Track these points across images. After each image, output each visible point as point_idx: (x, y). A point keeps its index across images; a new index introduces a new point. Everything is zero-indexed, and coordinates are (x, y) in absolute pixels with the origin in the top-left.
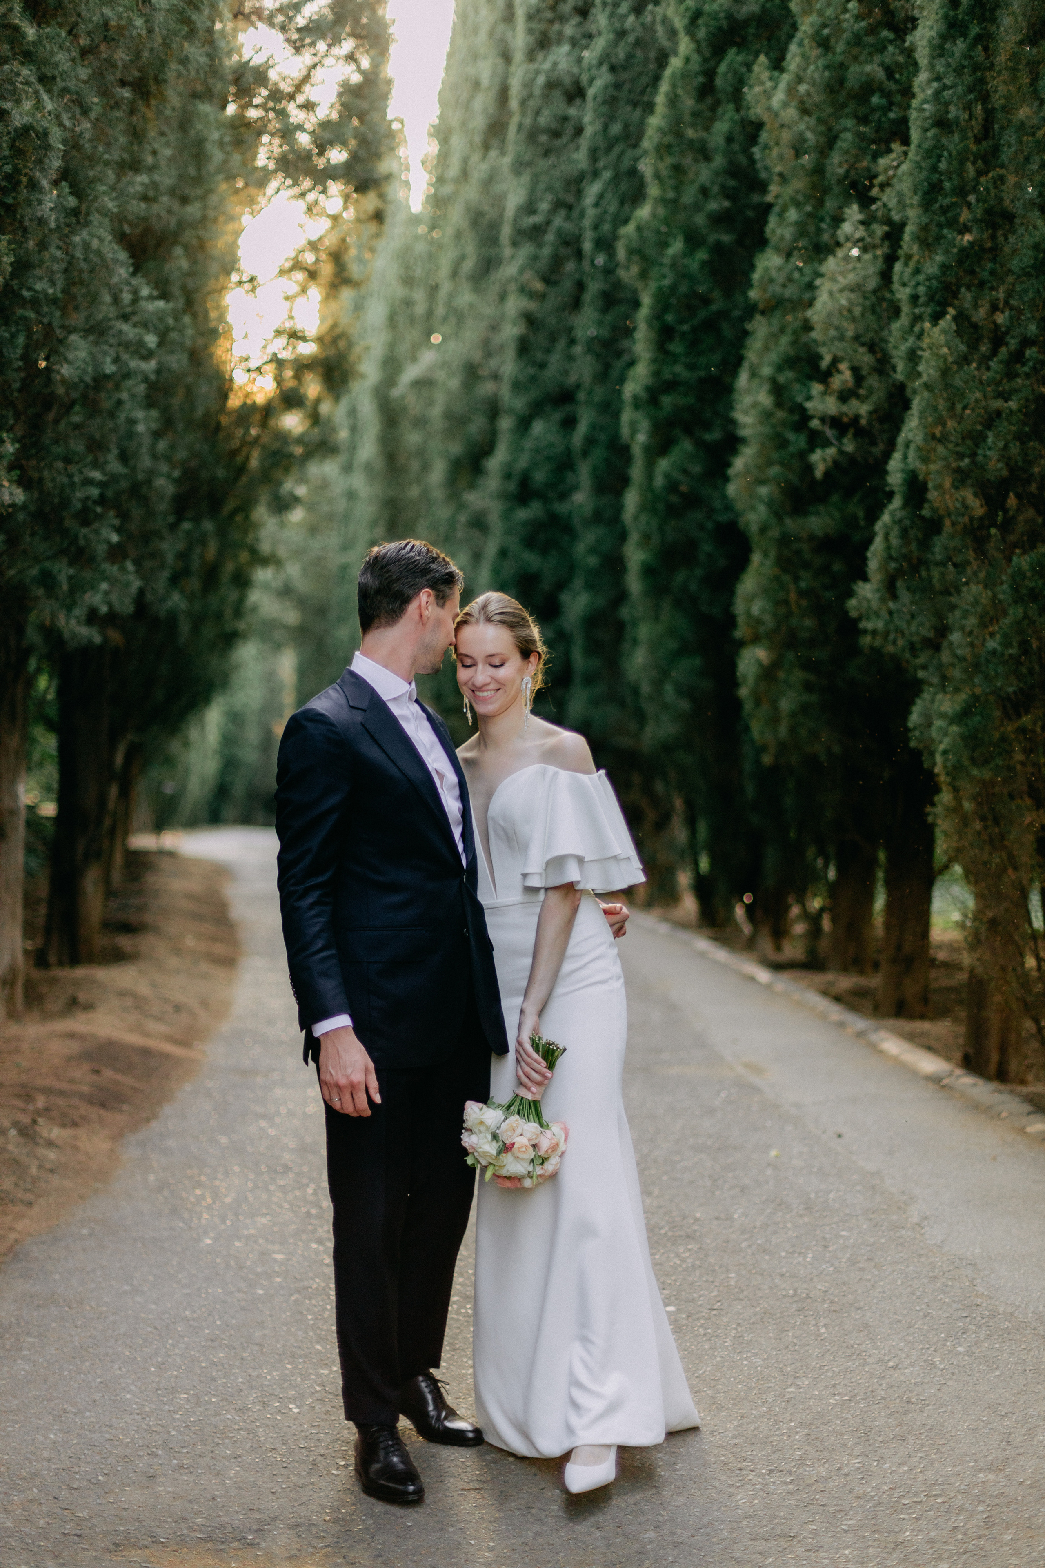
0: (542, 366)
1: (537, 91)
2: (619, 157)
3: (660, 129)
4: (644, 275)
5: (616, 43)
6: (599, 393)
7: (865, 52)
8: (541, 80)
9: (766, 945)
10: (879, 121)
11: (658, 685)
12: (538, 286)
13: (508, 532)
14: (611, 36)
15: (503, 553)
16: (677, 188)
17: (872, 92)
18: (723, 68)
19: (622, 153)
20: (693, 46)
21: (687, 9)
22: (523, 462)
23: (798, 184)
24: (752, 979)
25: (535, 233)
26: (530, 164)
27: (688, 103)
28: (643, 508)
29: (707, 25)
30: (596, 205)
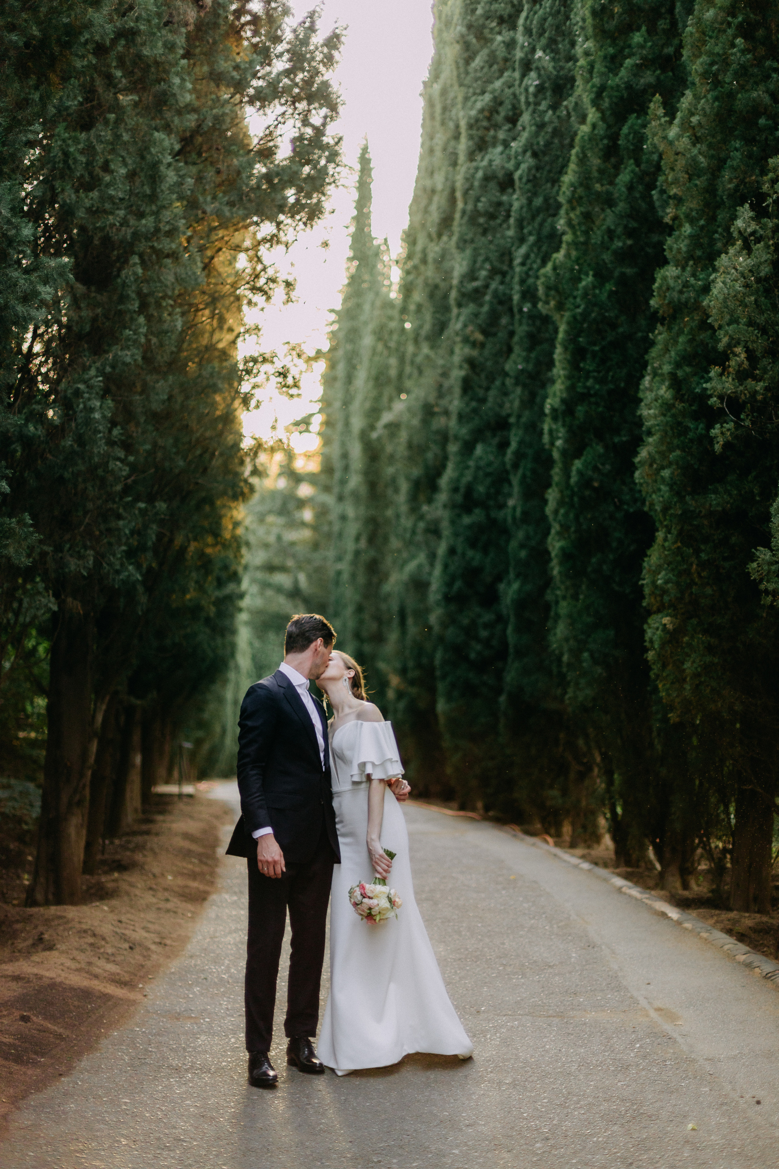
0: (483, 401)
1: (476, 184)
2: (541, 225)
3: (572, 185)
4: (560, 307)
5: (537, 134)
6: (526, 416)
7: (751, 81)
8: (480, 174)
9: (675, 882)
10: (766, 139)
11: (576, 653)
12: (479, 337)
13: (456, 535)
14: (534, 128)
15: (452, 551)
16: (586, 233)
17: (759, 115)
18: (625, 130)
19: (544, 221)
20: (598, 115)
21: (593, 86)
22: (468, 477)
23: (693, 204)
24: (664, 915)
25: (476, 296)
26: (472, 241)
27: (595, 162)
28: (561, 503)
29: (610, 97)
30: (523, 264)
